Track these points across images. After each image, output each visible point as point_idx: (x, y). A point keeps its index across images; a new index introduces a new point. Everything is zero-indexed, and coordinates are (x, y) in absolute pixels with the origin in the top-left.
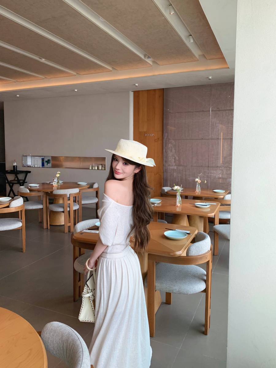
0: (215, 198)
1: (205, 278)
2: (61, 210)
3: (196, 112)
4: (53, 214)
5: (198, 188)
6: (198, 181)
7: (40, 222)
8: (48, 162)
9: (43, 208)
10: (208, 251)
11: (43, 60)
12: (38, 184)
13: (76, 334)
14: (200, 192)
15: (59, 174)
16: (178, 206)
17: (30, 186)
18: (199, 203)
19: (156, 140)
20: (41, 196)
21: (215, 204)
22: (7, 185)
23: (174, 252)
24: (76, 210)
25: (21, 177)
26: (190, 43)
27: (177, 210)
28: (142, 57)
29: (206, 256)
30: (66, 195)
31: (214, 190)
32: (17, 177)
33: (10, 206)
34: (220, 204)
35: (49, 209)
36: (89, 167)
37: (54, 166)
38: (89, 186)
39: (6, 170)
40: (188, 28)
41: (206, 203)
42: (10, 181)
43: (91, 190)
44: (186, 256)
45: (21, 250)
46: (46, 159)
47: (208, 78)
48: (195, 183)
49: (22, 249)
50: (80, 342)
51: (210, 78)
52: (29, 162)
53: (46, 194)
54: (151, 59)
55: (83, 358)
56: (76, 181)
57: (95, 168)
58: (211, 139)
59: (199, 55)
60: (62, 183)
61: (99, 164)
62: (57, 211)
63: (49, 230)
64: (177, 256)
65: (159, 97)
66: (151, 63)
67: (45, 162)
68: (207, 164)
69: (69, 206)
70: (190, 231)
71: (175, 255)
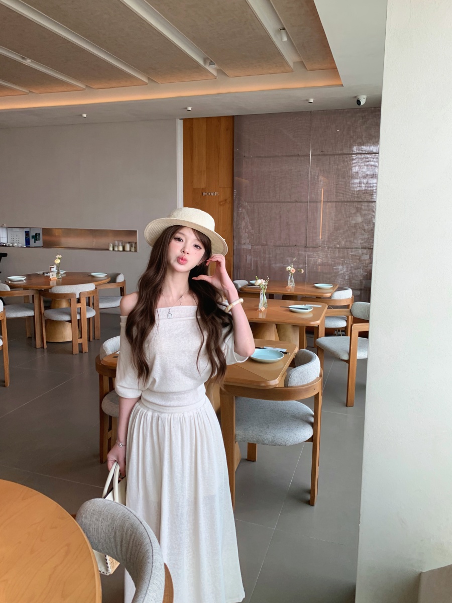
0: (317, 298)
1: (312, 420)
2: (67, 318)
3: (287, 156)
4: (52, 324)
5: (291, 281)
6: (291, 270)
7: (29, 338)
8: (36, 237)
9: (34, 316)
10: (318, 378)
11: (29, 61)
12: (23, 275)
14: (294, 288)
15: (59, 259)
16: (261, 311)
17: (10, 280)
18: (294, 306)
19: (221, 203)
20: (28, 296)
21: (319, 306)
23: (266, 381)
24: (89, 318)
26: (281, 42)
27: (260, 317)
28: (201, 62)
29: (313, 385)
30: (73, 295)
31: (316, 285)
34: (327, 306)
35: (45, 317)
36: (109, 247)
37: (47, 245)
38: (109, 280)
40: (280, 17)
41: (305, 305)
43: (112, 286)
44: (283, 386)
45: (2, 383)
46: (32, 233)
47: (308, 100)
48: (286, 273)
51: (311, 100)
52: (3, 237)
53: (39, 293)
54: (215, 66)
55: (154, 554)
56: (88, 271)
57: (118, 248)
58: (310, 202)
59: (295, 63)
60: (64, 273)
61: (126, 242)
62: (59, 320)
63: (46, 351)
64: (271, 388)
65: (227, 130)
66: (215, 73)
67: (31, 237)
68: (304, 242)
69: (80, 312)
70: (285, 349)
71: (268, 386)
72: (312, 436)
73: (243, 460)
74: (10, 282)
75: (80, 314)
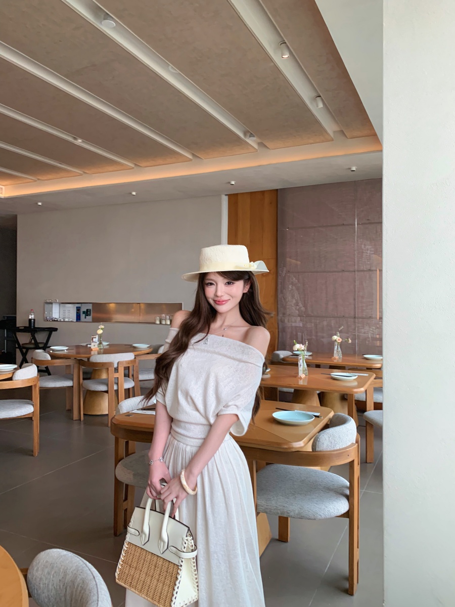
0: (368, 369)
1: (348, 492)
2: (104, 388)
3: (331, 226)
4: (92, 395)
5: (337, 351)
6: (337, 340)
7: (68, 410)
8: (87, 313)
9: (73, 387)
10: (353, 444)
11: (80, 141)
12: (65, 346)
13: (90, 570)
14: (341, 359)
15: (102, 329)
16: (301, 378)
17: (53, 350)
18: (336, 374)
20: (70, 365)
21: (365, 375)
22: (18, 351)
23: (288, 442)
24: (129, 388)
25: (41, 337)
26: (317, 109)
27: (300, 384)
28: (241, 135)
29: (347, 451)
30: (111, 364)
31: (365, 356)
32: (34, 338)
33: (14, 378)
34: (375, 376)
35: (83, 387)
36: (155, 321)
37: (96, 320)
38: (151, 350)
39: (17, 326)
40: (313, 82)
41: (349, 373)
42: (22, 344)
44: (311, 451)
45: (30, 453)
46: (84, 309)
47: (350, 169)
48: (332, 343)
49: (32, 451)
50: (96, 584)
51: (354, 169)
52: (56, 312)
53: (79, 364)
54: (255, 138)
56: (131, 344)
57: (165, 322)
58: (358, 271)
59: (334, 132)
60: (108, 345)
62: (96, 390)
63: (82, 423)
64: (294, 450)
65: (271, 203)
66: (256, 146)
67: (81, 313)
68: (352, 313)
69: (117, 382)
70: (319, 413)
71: (290, 448)
72: (348, 511)
73: (273, 540)
74: (51, 352)
75: (117, 384)
